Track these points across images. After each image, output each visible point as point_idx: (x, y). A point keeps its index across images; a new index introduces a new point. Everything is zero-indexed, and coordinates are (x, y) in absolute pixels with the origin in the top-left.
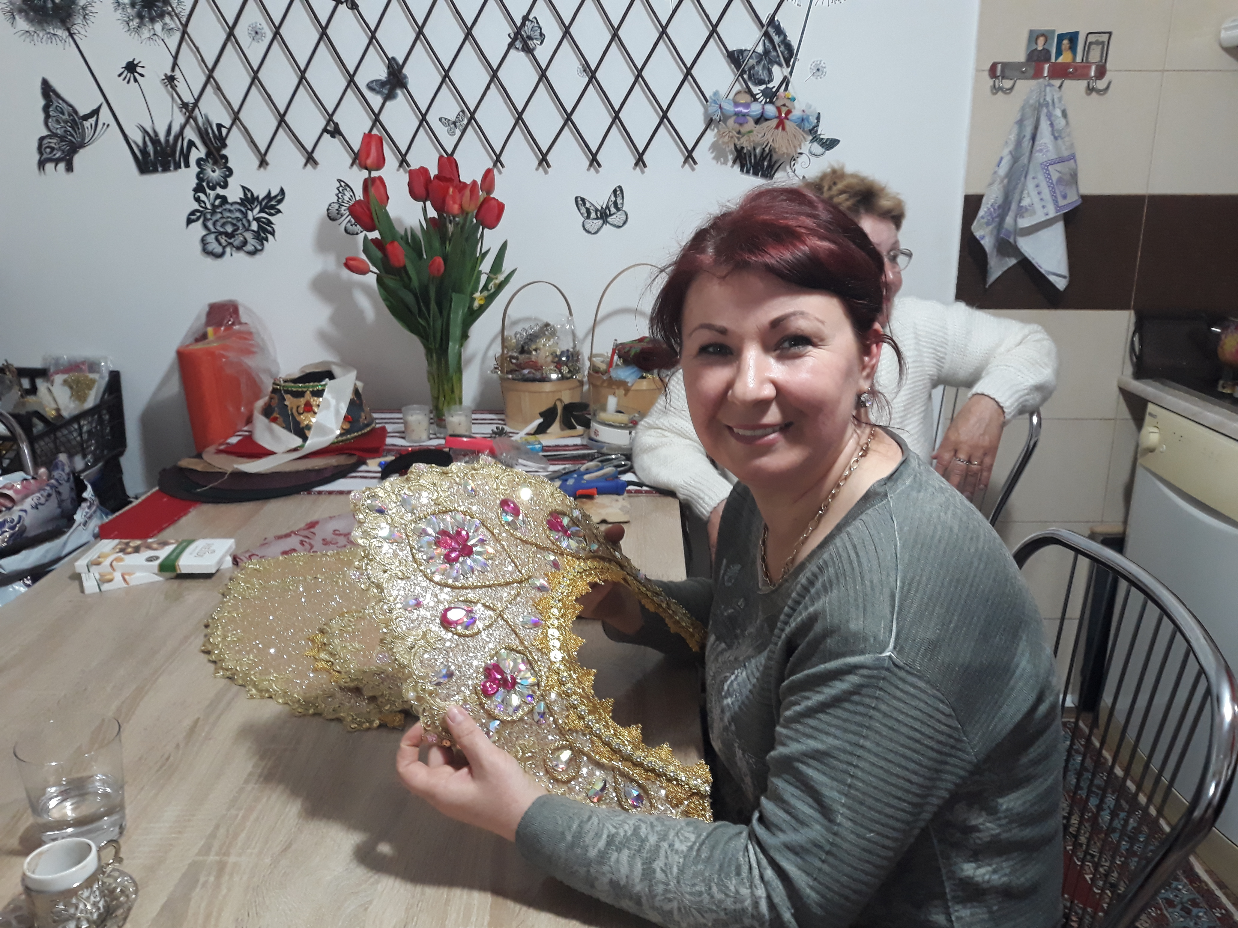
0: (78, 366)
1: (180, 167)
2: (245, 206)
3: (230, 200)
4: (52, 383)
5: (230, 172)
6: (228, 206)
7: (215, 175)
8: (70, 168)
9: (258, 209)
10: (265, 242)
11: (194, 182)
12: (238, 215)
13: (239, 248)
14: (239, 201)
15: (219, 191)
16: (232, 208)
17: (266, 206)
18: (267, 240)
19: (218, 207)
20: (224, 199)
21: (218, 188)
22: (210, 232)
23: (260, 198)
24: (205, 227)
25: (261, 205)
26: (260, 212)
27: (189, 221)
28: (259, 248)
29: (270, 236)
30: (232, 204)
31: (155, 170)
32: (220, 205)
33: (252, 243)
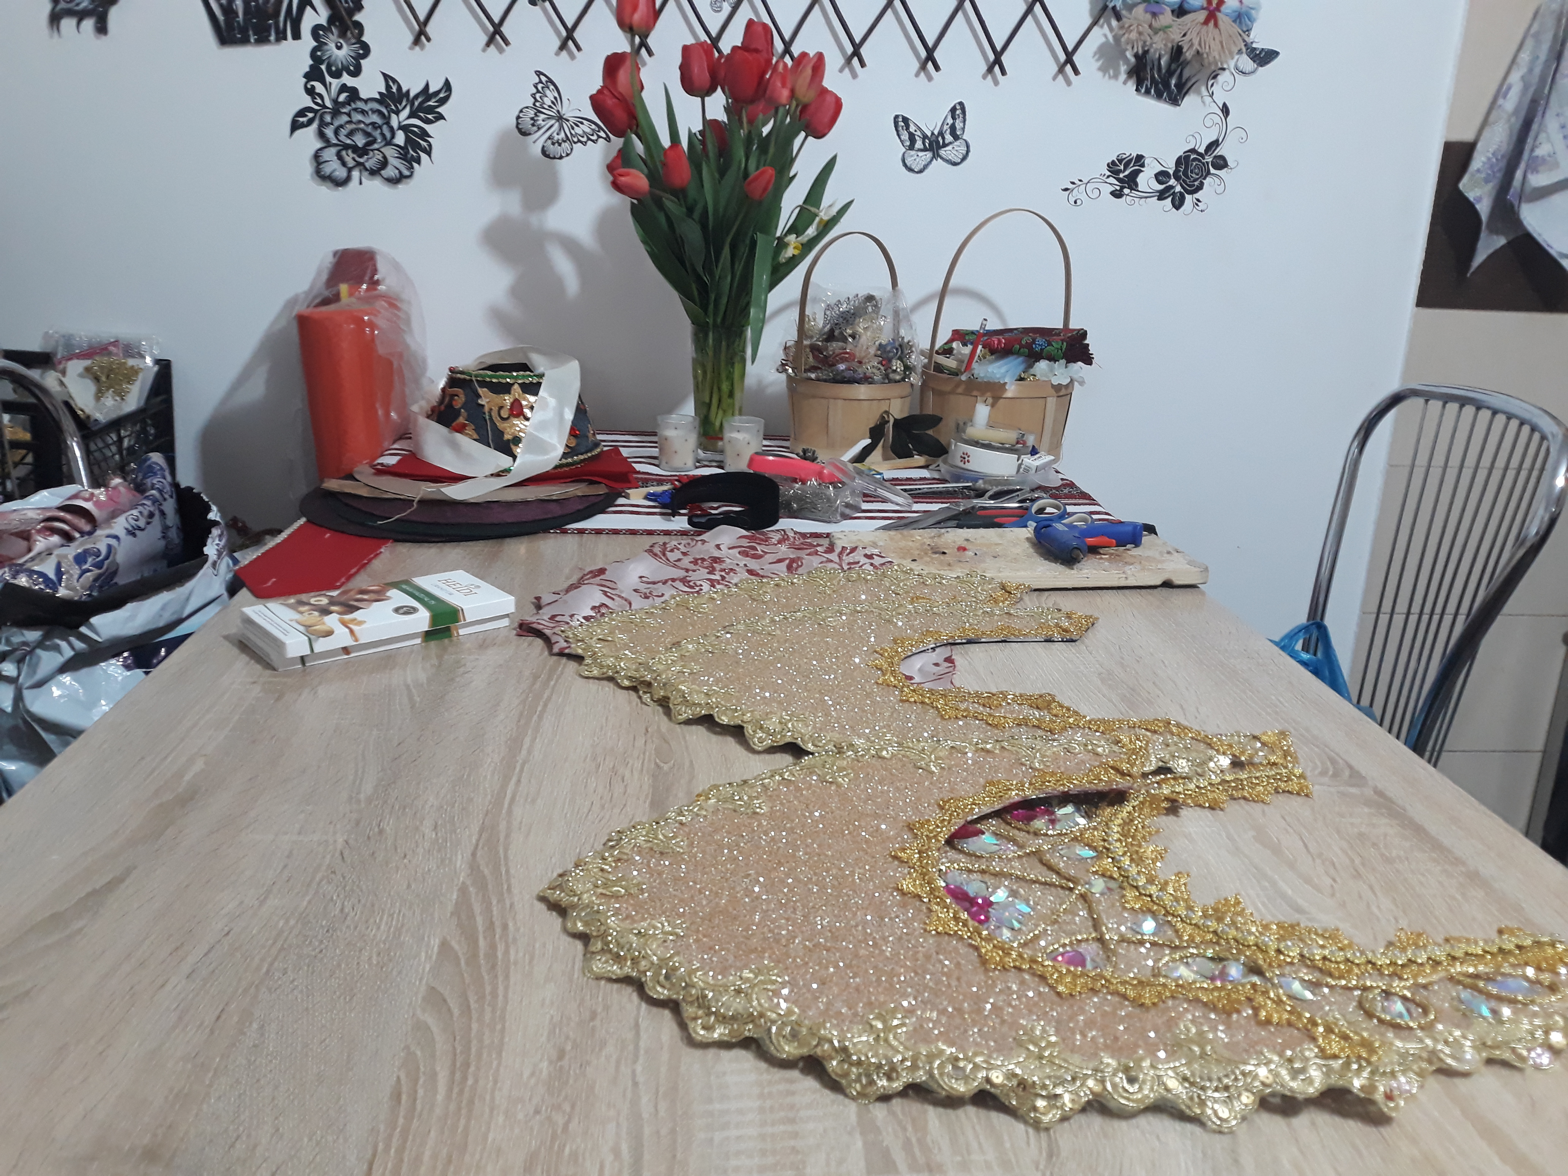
0: (106, 349)
1: (285, 39)
2: (387, 106)
3: (363, 95)
4: (64, 373)
5: (365, 50)
6: (360, 105)
7: (341, 53)
8: (102, 28)
9: (407, 112)
10: (415, 165)
11: (306, 63)
12: (375, 118)
13: (374, 173)
14: (378, 97)
15: (346, 79)
16: (366, 108)
17: (420, 108)
18: (419, 162)
19: (343, 104)
20: (353, 94)
21: (345, 74)
22: (328, 144)
23: (412, 94)
24: (321, 135)
25: (412, 105)
26: (409, 117)
27: (295, 126)
28: (406, 173)
29: (424, 156)
30: (366, 101)
31: (245, 41)
32: (348, 102)
33: (395, 164)
